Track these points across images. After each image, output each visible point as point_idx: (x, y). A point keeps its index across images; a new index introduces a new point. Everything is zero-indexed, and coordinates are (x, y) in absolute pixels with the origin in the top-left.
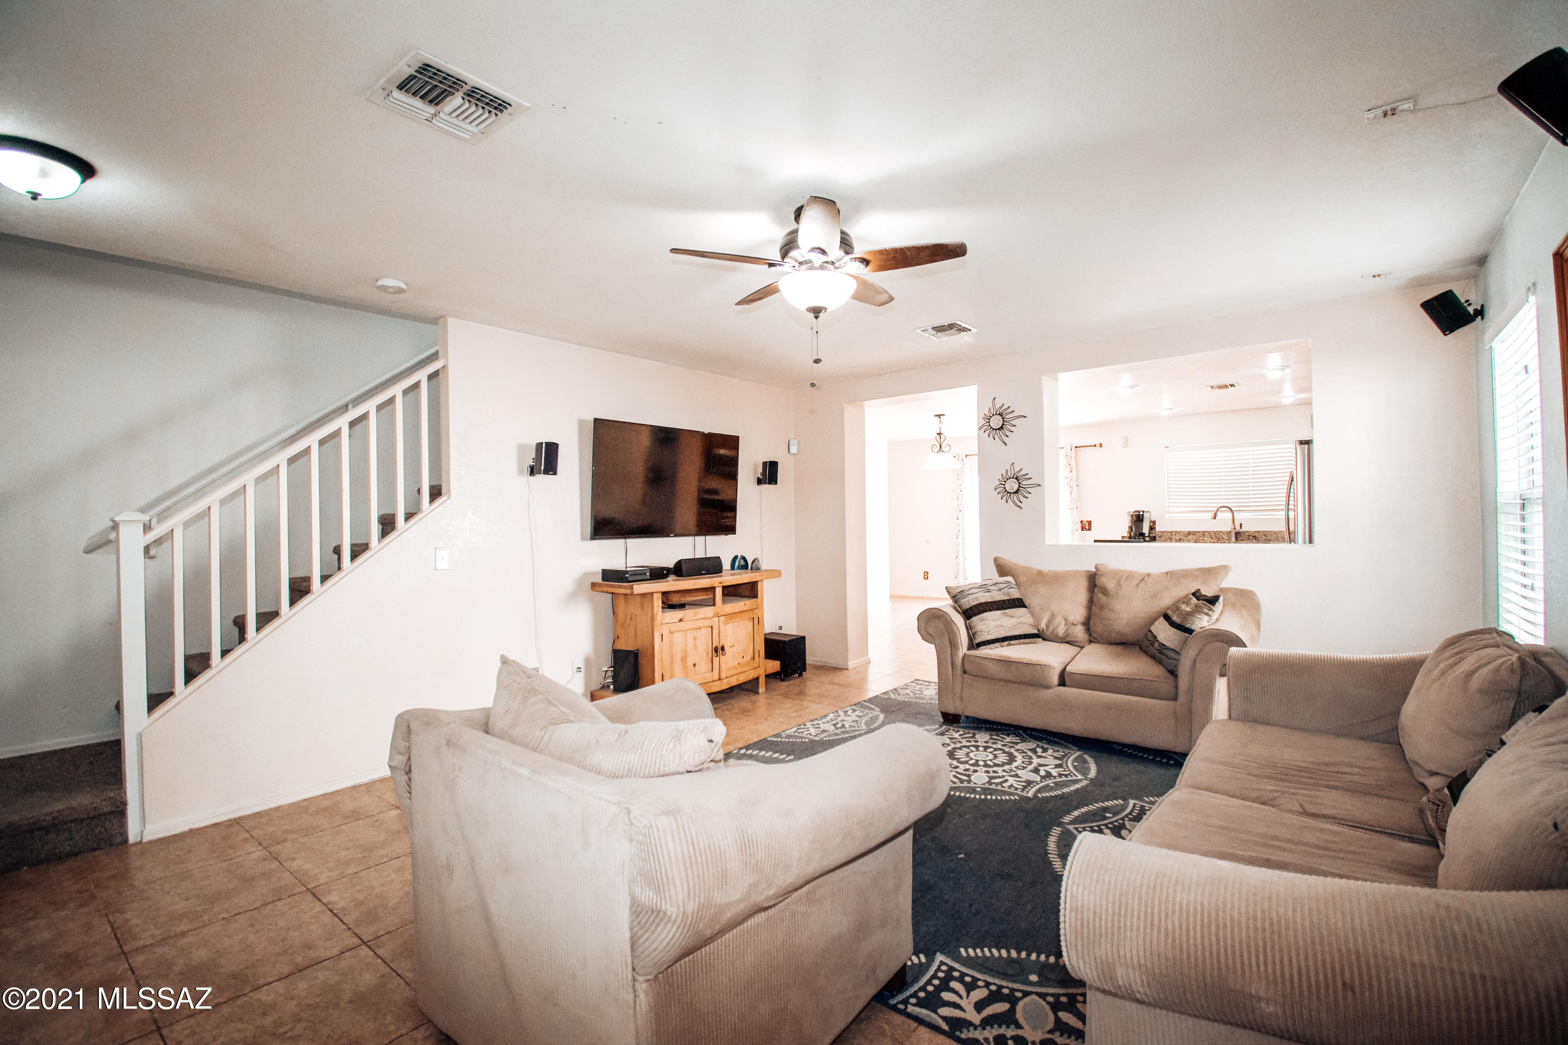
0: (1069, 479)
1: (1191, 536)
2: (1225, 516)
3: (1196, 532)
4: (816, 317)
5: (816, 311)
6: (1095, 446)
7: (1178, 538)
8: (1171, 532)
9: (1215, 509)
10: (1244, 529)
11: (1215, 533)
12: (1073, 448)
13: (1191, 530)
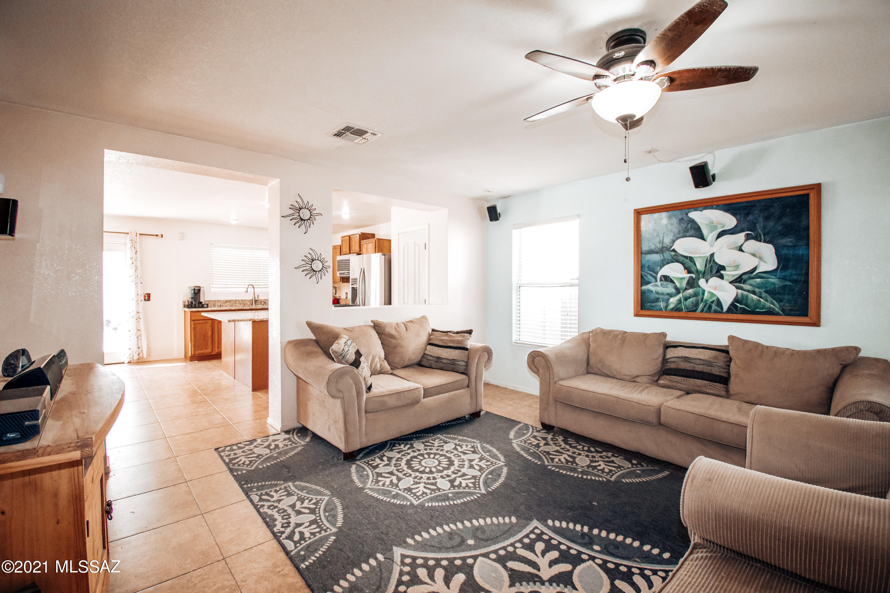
0: (134, 260)
1: (227, 303)
2: (251, 290)
3: (231, 301)
6: (157, 235)
7: (219, 305)
8: (215, 301)
9: (247, 286)
10: (259, 298)
11: (242, 301)
12: (138, 235)
13: (228, 299)
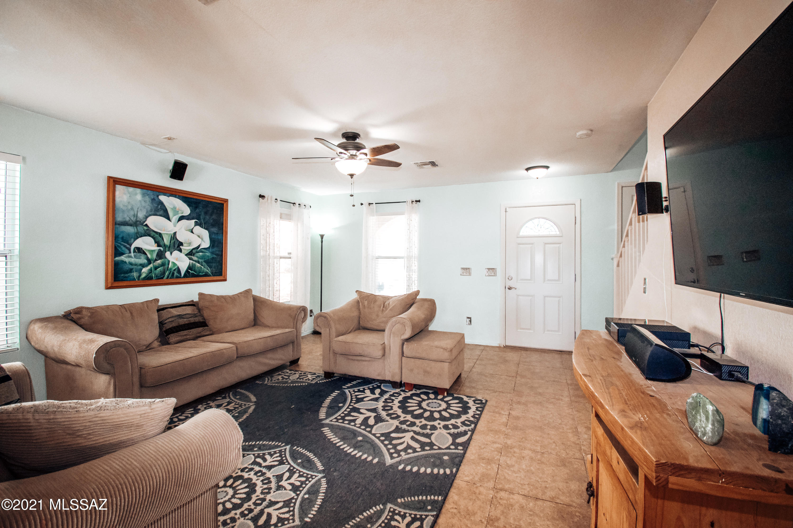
4: (352, 178)
5: (352, 176)
